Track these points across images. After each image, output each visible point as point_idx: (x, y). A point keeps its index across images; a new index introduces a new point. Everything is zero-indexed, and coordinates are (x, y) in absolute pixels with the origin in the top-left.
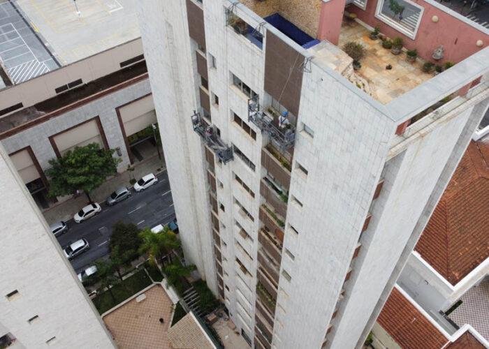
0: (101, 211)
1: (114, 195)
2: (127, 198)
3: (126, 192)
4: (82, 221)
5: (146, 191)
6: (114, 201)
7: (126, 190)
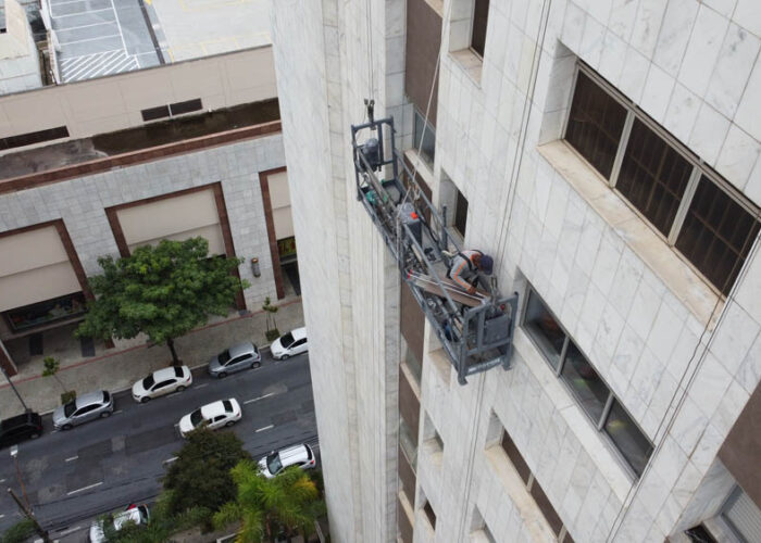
0: (190, 386)
1: (224, 357)
2: (252, 367)
3: (249, 356)
4: (145, 399)
5: (294, 361)
6: (221, 368)
7: (252, 352)
